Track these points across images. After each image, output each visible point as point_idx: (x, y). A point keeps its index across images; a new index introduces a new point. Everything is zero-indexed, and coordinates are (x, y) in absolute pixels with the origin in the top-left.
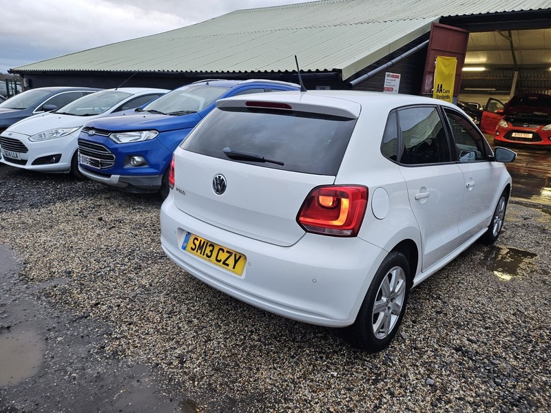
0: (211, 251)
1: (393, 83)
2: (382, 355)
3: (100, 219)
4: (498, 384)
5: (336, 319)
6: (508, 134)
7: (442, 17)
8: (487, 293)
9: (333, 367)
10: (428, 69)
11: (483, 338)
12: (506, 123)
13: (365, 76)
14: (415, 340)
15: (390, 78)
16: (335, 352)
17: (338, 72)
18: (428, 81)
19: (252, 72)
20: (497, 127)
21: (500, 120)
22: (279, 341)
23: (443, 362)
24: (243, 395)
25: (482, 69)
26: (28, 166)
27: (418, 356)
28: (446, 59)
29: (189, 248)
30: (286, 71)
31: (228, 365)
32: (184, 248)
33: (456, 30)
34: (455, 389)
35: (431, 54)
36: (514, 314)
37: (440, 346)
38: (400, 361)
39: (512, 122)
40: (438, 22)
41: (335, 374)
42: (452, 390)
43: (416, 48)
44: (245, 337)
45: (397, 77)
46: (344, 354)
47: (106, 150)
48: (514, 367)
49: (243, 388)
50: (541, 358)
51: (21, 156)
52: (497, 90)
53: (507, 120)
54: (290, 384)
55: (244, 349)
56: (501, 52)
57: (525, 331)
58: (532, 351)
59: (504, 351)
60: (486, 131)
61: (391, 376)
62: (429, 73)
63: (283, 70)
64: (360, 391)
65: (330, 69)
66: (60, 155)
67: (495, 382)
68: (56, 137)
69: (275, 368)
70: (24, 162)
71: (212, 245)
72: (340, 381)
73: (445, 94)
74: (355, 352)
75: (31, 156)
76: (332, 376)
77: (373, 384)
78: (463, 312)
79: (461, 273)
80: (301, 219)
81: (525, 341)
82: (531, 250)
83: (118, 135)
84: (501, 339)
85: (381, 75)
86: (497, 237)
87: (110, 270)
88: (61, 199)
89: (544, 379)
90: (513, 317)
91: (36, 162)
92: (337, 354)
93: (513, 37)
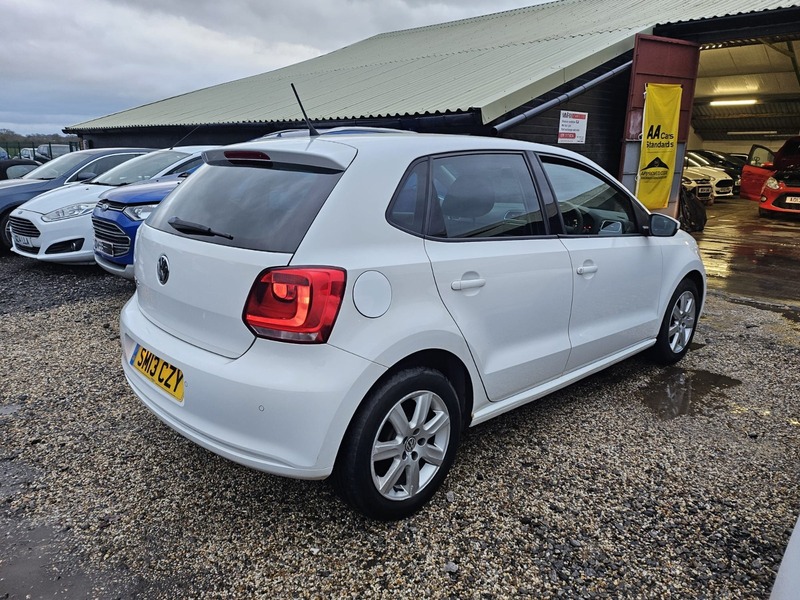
0: (156, 367)
1: (574, 126)
2: (402, 525)
3: (107, 326)
4: (561, 576)
5: (300, 467)
6: (780, 199)
7: (658, 25)
8: (621, 438)
9: (317, 541)
10: (633, 103)
11: (577, 506)
12: (776, 182)
13: (521, 117)
14: (464, 505)
15: (568, 119)
16: (333, 519)
17: (476, 112)
18: (633, 121)
19: (362, 117)
20: (763, 188)
21: (768, 178)
22: (261, 501)
23: (492, 539)
24: (163, 575)
25: (752, 102)
26: (41, 256)
27: (458, 528)
28: (663, 87)
29: (136, 363)
30: (407, 114)
31: (168, 533)
32: (132, 362)
33: (677, 44)
34: (489, 581)
35: (636, 81)
36: (648, 472)
37: (501, 514)
38: (425, 535)
39: (786, 181)
40: (651, 33)
41: (315, 551)
42: (483, 582)
43: (610, 73)
44: (214, 494)
45: (582, 117)
46: (344, 523)
47: (118, 231)
48: (604, 553)
49: (169, 567)
50: (657, 540)
51: (33, 242)
52: (779, 133)
53: (778, 178)
54: (239, 564)
55: (202, 512)
56: (781, 76)
57: (653, 497)
58: (648, 529)
59: (601, 527)
60: (750, 196)
61: (399, 556)
62: (635, 109)
63: (402, 113)
64: (340, 577)
65: (465, 108)
66: (83, 239)
67: (560, 575)
68: (77, 215)
69: (230, 541)
70: (35, 250)
71: (157, 358)
72: (317, 561)
73: (664, 141)
74: (363, 520)
75: (44, 242)
76: (310, 554)
77: (365, 568)
78: (565, 466)
79: (596, 406)
80: (249, 317)
81: (643, 513)
82: (734, 375)
83: (137, 209)
84: (605, 508)
85: (553, 115)
86: (683, 354)
87: (80, 396)
88: (71, 299)
89: (645, 573)
90: (644, 476)
91: (52, 249)
92: (335, 522)
93: (796, 52)
